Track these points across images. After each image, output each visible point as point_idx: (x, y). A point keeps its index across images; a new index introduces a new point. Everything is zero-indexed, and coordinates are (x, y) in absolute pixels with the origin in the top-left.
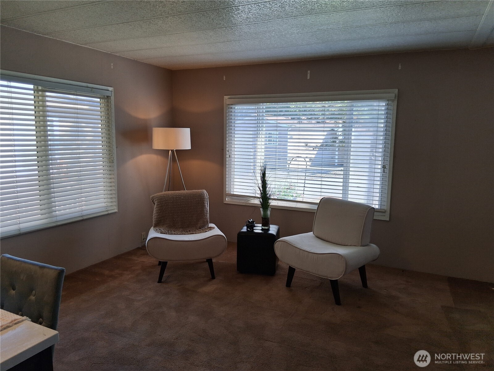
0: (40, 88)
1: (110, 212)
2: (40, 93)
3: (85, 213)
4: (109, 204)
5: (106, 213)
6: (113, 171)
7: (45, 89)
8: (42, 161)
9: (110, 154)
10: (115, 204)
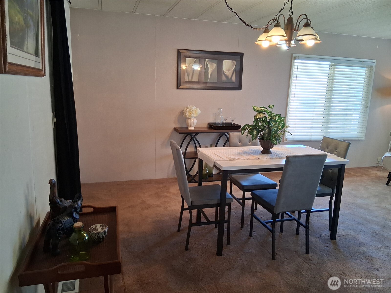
0: (333, 63)
1: (360, 139)
2: (333, 66)
3: (345, 136)
4: (360, 134)
5: (357, 139)
6: (366, 113)
7: (336, 64)
8: (327, 107)
9: (366, 103)
10: (364, 134)
